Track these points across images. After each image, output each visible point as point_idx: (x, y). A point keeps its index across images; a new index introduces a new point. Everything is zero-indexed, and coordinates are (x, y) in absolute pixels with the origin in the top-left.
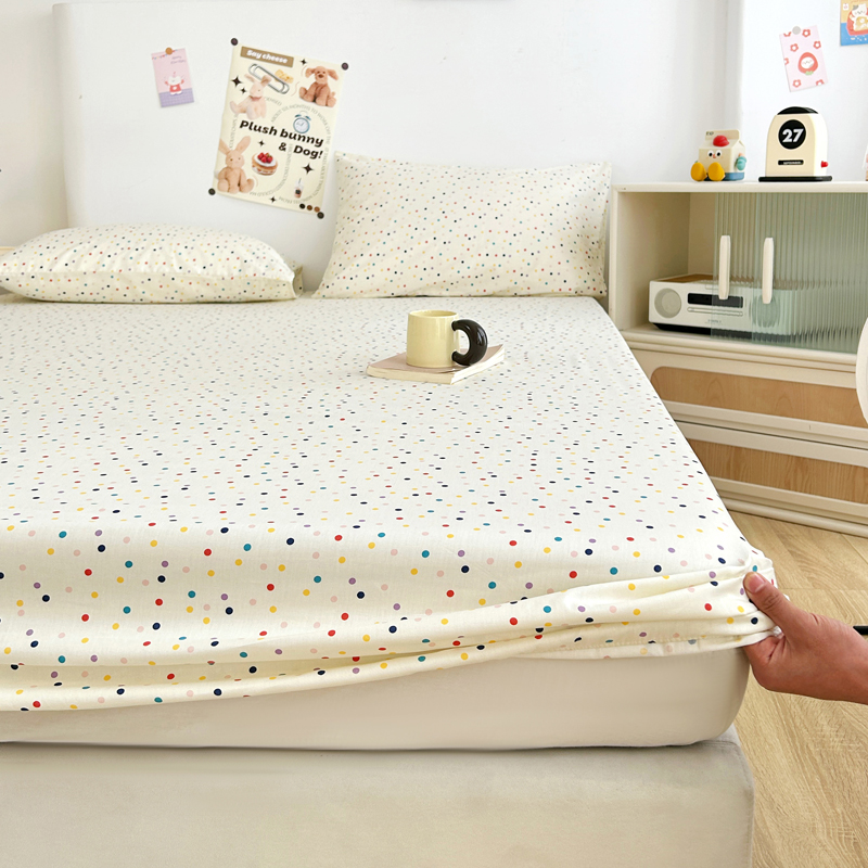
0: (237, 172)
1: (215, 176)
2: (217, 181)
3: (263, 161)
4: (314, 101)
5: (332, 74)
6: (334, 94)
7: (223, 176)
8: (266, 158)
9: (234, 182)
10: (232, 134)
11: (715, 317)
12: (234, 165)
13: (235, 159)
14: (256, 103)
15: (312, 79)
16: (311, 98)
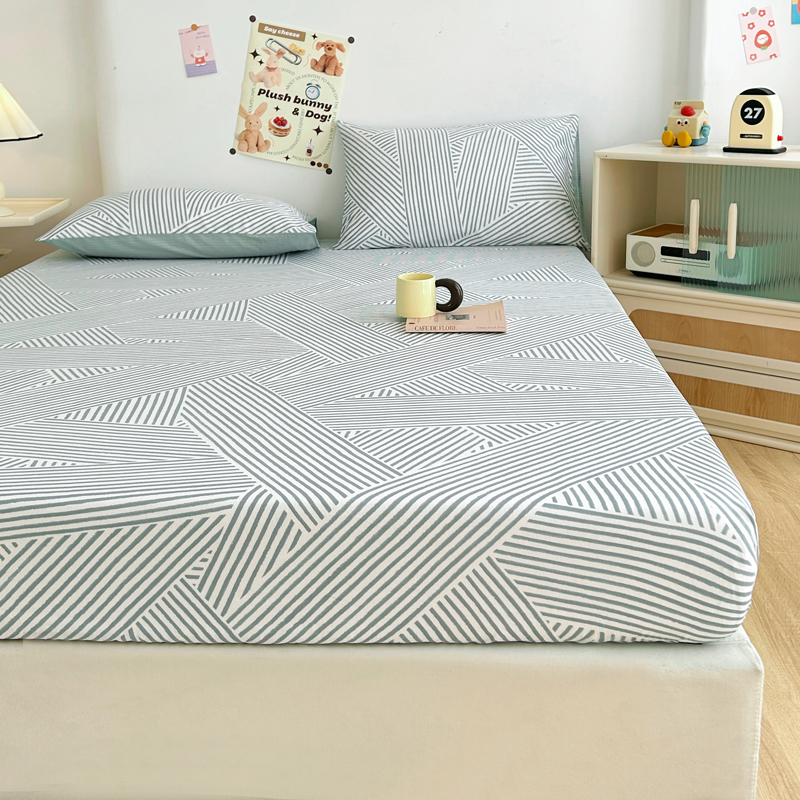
0: (256, 134)
1: (236, 138)
2: (237, 142)
3: (279, 125)
4: (324, 71)
5: (340, 47)
6: (341, 64)
7: (243, 138)
8: (280, 122)
9: (253, 143)
10: (251, 101)
11: (686, 268)
12: (252, 128)
13: (254, 123)
14: (271, 73)
16: (321, 69)
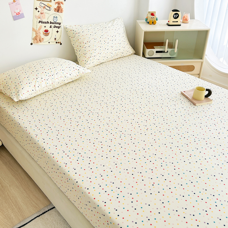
0: (39, 37)
1: (32, 39)
2: (33, 40)
3: (46, 32)
4: (58, 12)
5: (62, 3)
6: (63, 9)
7: (35, 39)
8: (46, 31)
9: (38, 40)
10: (37, 26)
11: (162, 55)
12: (38, 35)
13: (38, 33)
14: (42, 15)
15: (57, 5)
16: (57, 11)
